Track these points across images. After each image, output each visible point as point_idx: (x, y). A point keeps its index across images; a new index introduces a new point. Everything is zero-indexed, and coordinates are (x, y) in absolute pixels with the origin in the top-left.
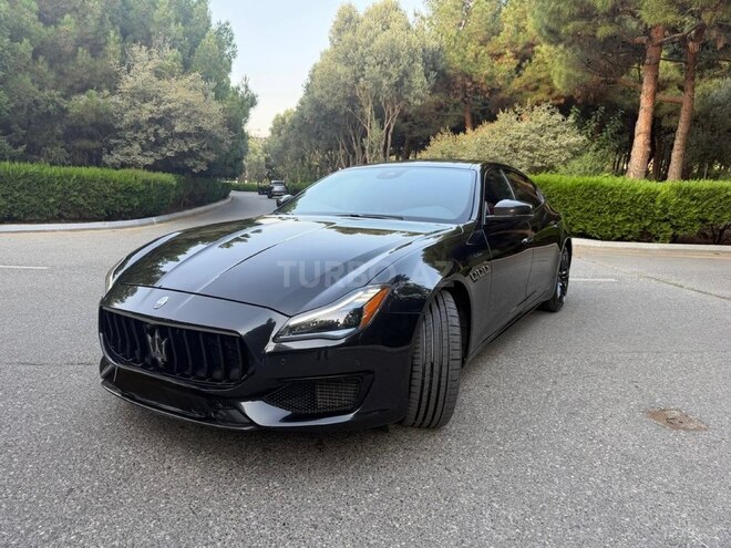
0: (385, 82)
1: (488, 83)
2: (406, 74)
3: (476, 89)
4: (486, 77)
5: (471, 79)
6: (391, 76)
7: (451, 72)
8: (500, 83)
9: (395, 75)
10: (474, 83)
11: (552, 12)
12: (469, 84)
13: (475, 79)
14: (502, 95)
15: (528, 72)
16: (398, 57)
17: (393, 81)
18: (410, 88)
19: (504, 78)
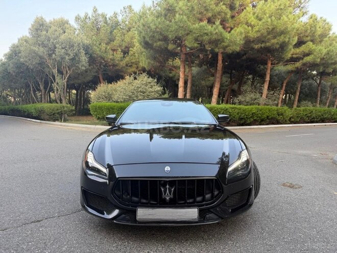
0: (67, 57)
1: (112, 62)
2: (76, 55)
3: (106, 64)
4: (111, 59)
5: (104, 60)
6: (69, 55)
7: (95, 55)
8: (117, 62)
9: (72, 55)
10: (105, 61)
11: (151, 37)
12: (103, 61)
13: (106, 59)
14: (117, 68)
15: (127, 59)
16: (73, 46)
17: (71, 57)
18: (79, 62)
19: (118, 60)
